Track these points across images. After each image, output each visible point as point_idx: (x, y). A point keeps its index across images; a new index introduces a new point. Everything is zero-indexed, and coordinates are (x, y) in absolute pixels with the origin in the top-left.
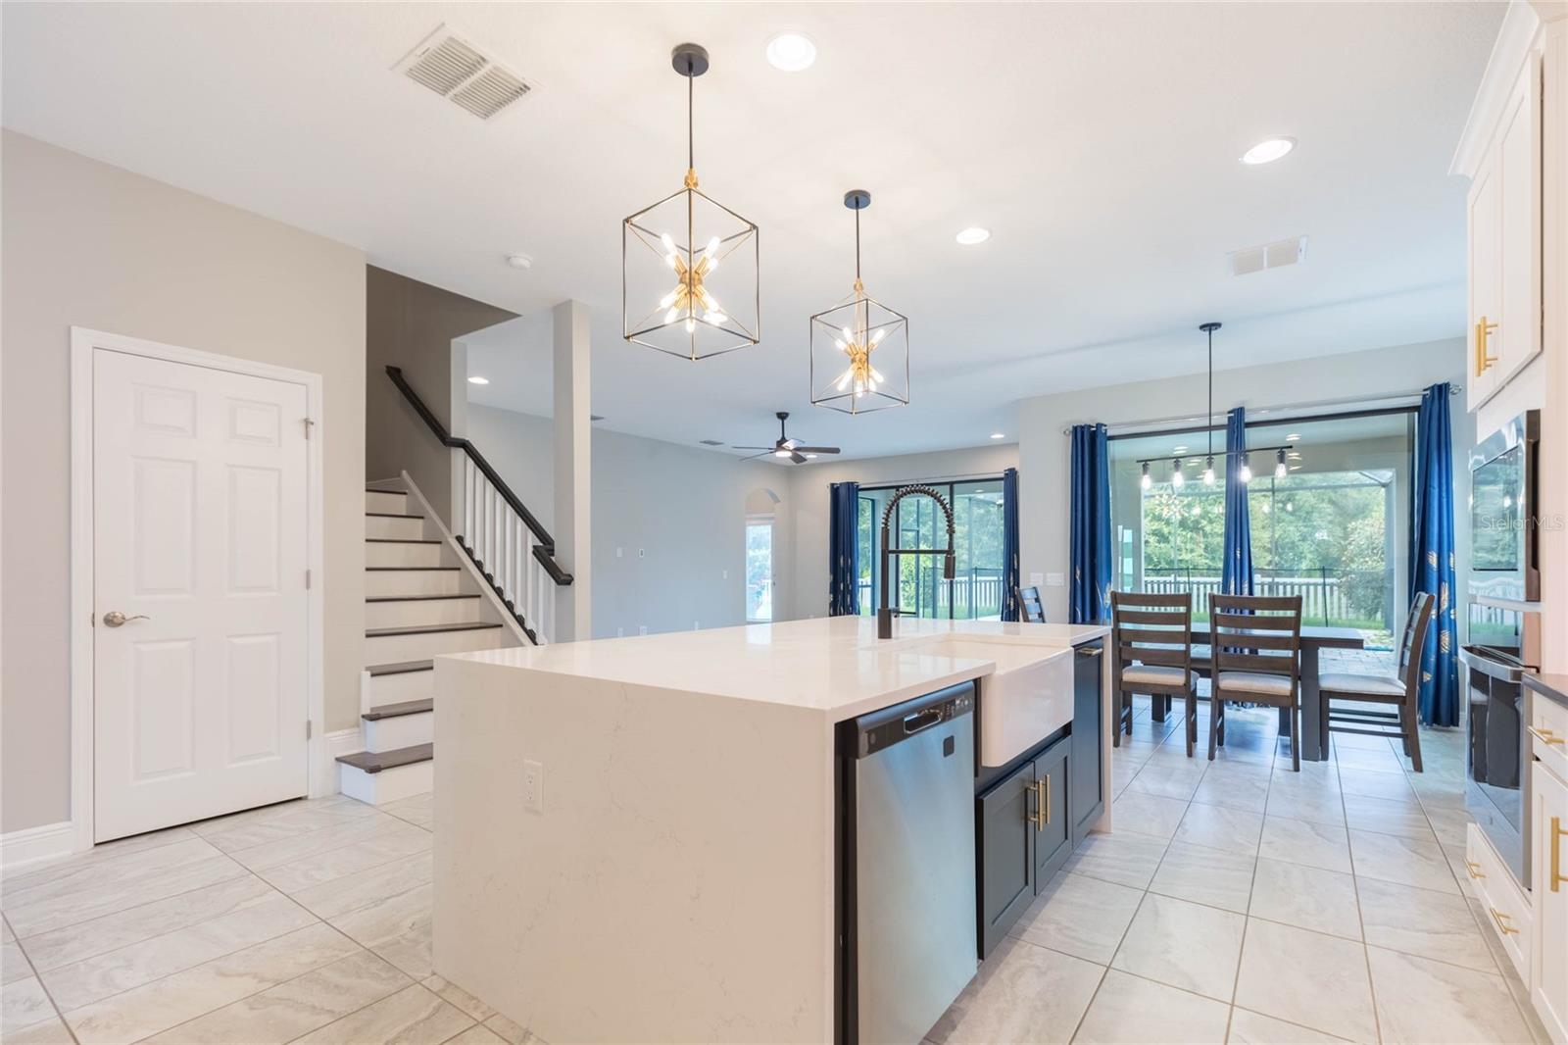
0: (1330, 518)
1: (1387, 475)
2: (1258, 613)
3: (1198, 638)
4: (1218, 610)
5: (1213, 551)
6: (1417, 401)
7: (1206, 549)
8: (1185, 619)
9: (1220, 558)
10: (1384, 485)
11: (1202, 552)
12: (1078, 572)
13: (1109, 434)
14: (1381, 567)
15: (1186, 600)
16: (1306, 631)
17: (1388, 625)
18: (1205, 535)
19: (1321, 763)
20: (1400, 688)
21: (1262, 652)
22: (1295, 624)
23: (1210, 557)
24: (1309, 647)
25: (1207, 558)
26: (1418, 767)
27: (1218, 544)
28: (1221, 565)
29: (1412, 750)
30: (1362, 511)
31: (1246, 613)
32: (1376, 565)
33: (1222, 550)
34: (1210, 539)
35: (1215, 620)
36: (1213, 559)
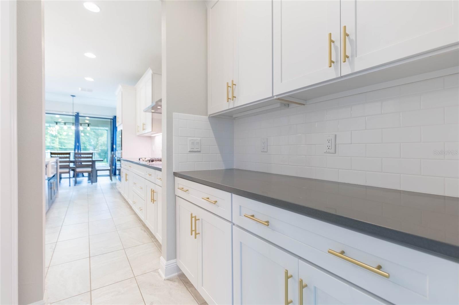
0: (94, 136)
1: (107, 128)
2: (82, 156)
3: (71, 162)
4: (76, 156)
6: (112, 118)
8: (69, 158)
10: (107, 130)
14: (106, 148)
15: (69, 154)
16: (93, 159)
17: (107, 161)
19: (96, 183)
20: (109, 168)
21: (83, 163)
22: (92, 157)
24: (94, 162)
26: (112, 181)
29: (111, 179)
30: (102, 135)
31: (80, 156)
32: (105, 148)
35: (74, 158)
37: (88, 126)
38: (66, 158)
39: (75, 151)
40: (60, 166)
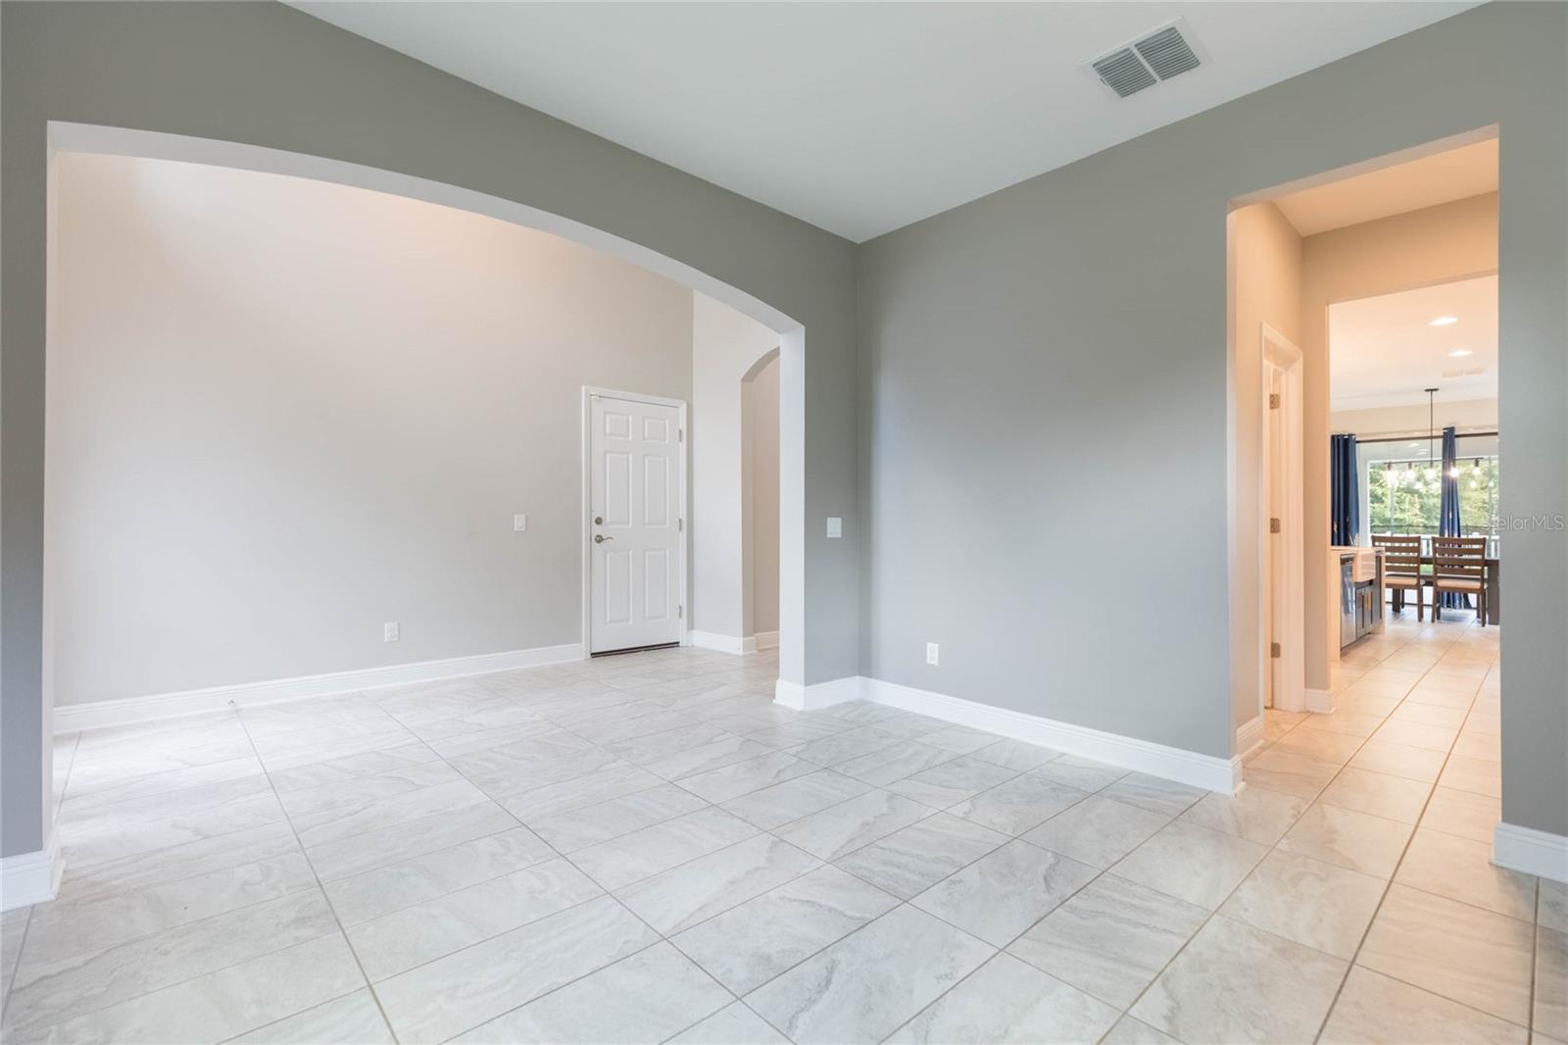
2: (1463, 546)
3: (1425, 561)
4: (1437, 545)
5: (1429, 511)
7: (1421, 508)
8: (1418, 550)
9: (1435, 517)
11: (1418, 512)
12: (1336, 526)
13: (1357, 439)
15: (1418, 540)
16: (1489, 556)
18: (1420, 496)
21: (1464, 567)
22: (1482, 552)
23: (1425, 516)
24: (1492, 564)
25: (1423, 517)
27: (1434, 505)
28: (1437, 524)
31: (1456, 546)
33: (1439, 511)
34: (1425, 500)
35: (1435, 550)
36: (1428, 518)
37: (1477, 464)
38: (1413, 550)
39: (1442, 533)
40: (1387, 567)
